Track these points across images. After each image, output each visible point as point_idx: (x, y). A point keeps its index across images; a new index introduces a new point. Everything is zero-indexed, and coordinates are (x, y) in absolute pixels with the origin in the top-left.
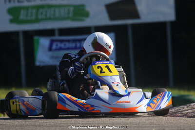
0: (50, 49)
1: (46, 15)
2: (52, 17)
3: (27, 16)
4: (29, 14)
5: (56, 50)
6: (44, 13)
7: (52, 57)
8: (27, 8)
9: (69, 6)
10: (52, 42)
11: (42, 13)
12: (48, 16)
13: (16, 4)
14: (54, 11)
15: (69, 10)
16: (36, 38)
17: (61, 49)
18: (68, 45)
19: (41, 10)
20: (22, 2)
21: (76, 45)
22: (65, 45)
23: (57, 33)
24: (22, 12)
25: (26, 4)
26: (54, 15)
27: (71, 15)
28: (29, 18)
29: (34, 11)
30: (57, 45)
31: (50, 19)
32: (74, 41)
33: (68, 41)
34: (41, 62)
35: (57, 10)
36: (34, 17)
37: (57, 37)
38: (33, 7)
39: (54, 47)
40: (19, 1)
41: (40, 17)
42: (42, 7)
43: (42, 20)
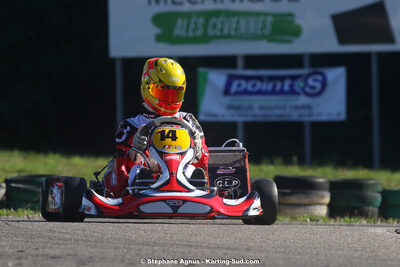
0: (227, 92)
1: (222, 30)
2: (233, 33)
3: (187, 30)
4: (192, 26)
5: (237, 93)
6: (219, 26)
7: (229, 107)
8: (188, 15)
9: (266, 14)
10: (231, 79)
11: (214, 26)
12: (226, 32)
13: (170, 8)
14: (238, 22)
15: (264, 22)
16: (201, 70)
17: (246, 92)
18: (260, 86)
19: (213, 20)
20: (181, 3)
21: (275, 86)
22: (254, 86)
23: (240, 63)
24: (180, 22)
25: (187, 7)
26: (236, 29)
27: (267, 31)
28: (191, 34)
29: (201, 21)
30: (239, 85)
31: (229, 36)
32: (271, 78)
33: (260, 78)
34: (208, 115)
35: (243, 22)
36: (199, 33)
37: (240, 71)
38: (199, 14)
39: (234, 88)
40: (174, 3)
41: (211, 32)
42: (216, 14)
43: (215, 37)
